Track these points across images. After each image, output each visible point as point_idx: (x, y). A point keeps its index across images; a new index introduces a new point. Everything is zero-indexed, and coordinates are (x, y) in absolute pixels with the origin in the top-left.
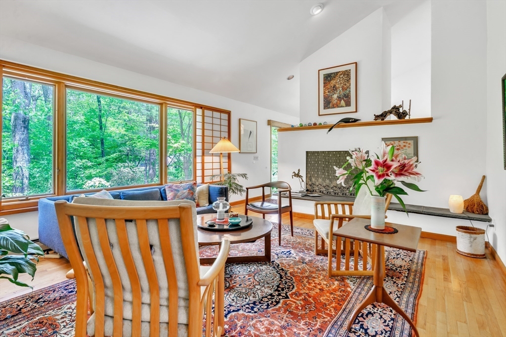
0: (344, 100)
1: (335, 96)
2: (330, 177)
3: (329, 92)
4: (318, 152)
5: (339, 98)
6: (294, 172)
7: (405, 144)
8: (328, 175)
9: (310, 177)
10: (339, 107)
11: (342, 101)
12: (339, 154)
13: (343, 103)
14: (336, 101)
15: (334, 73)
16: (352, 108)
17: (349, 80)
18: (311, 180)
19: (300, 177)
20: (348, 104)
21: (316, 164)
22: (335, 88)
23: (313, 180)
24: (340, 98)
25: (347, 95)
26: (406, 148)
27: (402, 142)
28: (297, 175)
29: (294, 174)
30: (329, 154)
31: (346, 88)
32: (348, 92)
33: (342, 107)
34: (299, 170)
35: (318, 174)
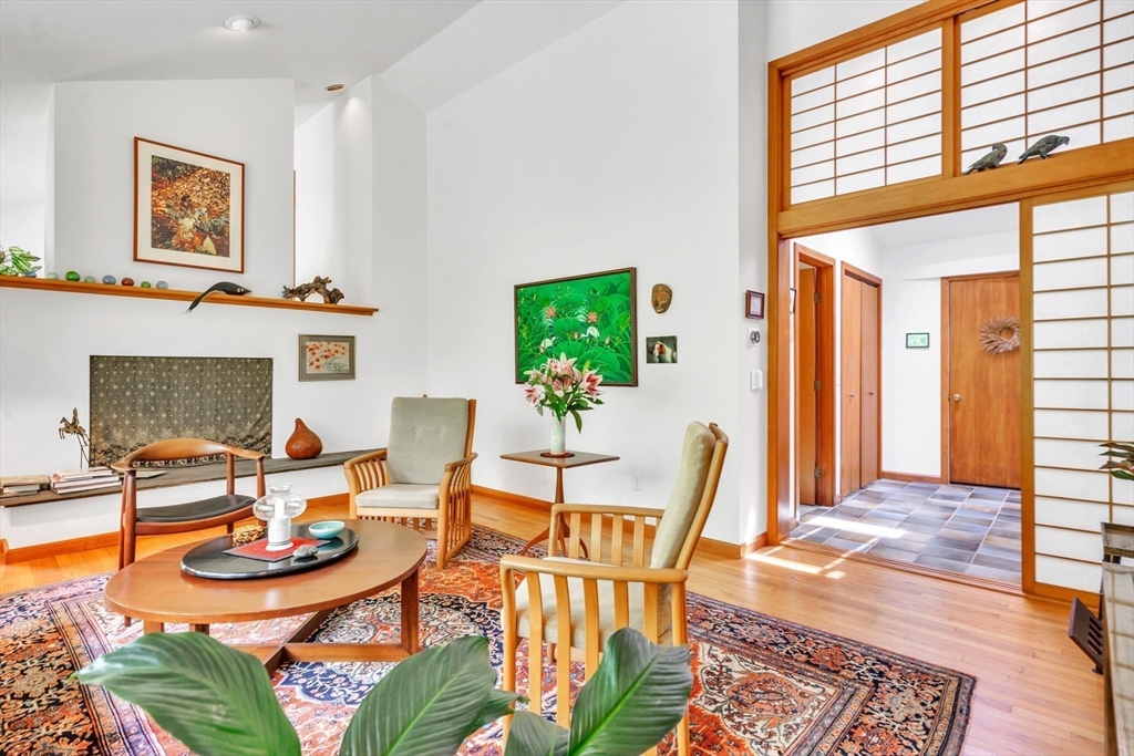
0: (212, 239)
1: (188, 223)
2: (176, 422)
3: (168, 206)
4: (133, 360)
5: (200, 231)
6: (64, 420)
7: (337, 348)
8: (168, 418)
9: (107, 427)
10: (198, 252)
11: (208, 241)
12: (201, 365)
13: (208, 243)
14: (191, 235)
15: (186, 165)
16: (233, 261)
17: (225, 196)
19: (80, 432)
20: (223, 250)
21: (126, 389)
22: (186, 203)
23: (118, 435)
24: (202, 230)
25: (219, 228)
26: (339, 355)
27: (332, 344)
28: (72, 427)
29: (63, 425)
30: (171, 365)
31: (218, 211)
32: (222, 222)
33: (206, 252)
34: (75, 412)
35: (133, 420)
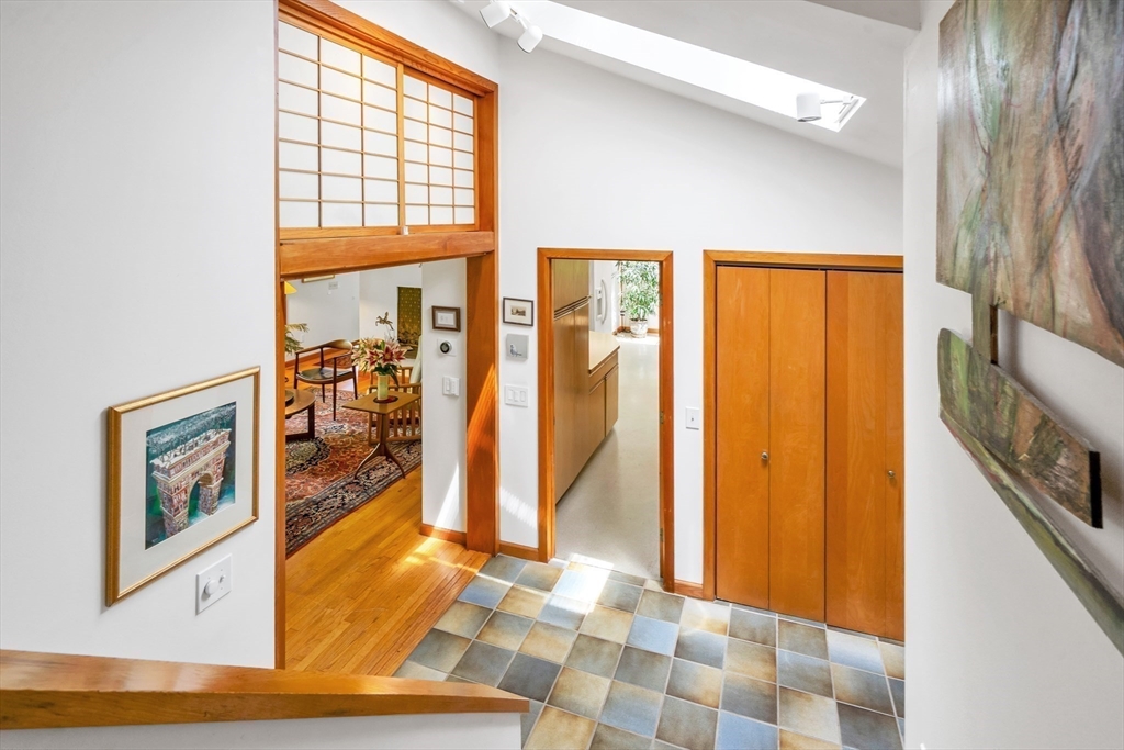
4: (412, 289)
6: (379, 318)
18: (404, 327)
19: (389, 322)
23: (407, 326)
28: (384, 321)
34: (387, 314)
